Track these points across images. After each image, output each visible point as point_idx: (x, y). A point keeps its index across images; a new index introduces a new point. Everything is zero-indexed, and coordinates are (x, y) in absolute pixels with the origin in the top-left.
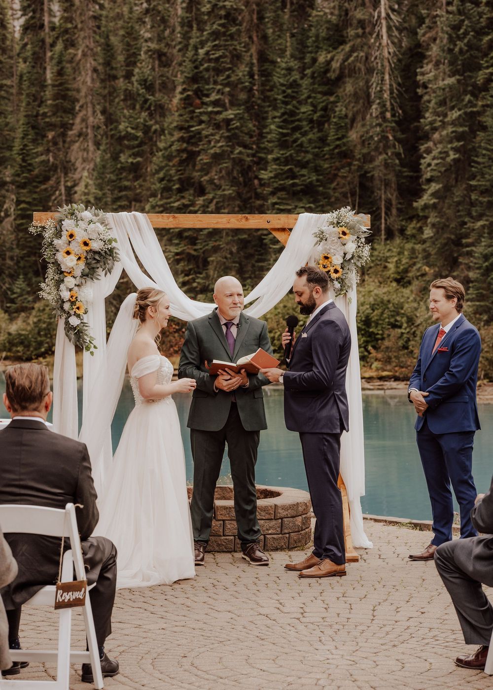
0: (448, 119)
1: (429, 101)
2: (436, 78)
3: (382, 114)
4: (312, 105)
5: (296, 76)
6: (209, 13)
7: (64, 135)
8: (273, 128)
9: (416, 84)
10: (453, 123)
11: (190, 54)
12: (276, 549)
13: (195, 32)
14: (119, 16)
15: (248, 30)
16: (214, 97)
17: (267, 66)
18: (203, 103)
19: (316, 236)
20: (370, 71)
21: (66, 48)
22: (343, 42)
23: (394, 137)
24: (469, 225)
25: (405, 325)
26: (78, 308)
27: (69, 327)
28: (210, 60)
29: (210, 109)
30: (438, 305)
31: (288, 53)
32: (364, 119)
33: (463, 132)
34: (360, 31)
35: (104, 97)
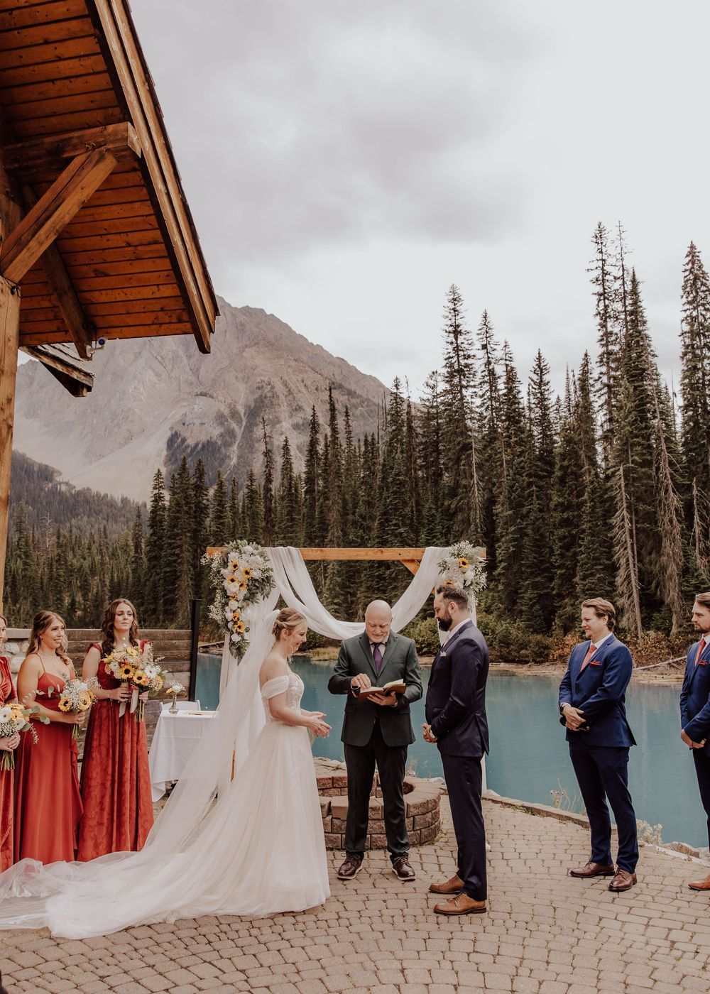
0: (509, 531)
1: (499, 523)
2: (502, 511)
5: (433, 511)
6: (392, 482)
8: (423, 536)
9: (493, 515)
10: (512, 533)
11: (383, 502)
13: (384, 492)
14: (350, 486)
15: (410, 491)
16: (394, 522)
17: (420, 507)
18: (389, 525)
19: (440, 566)
20: (470, 509)
21: (325, 501)
22: (456, 496)
24: (521, 583)
25: (490, 634)
26: (239, 627)
27: (232, 644)
28: (392, 505)
29: (392, 527)
30: (590, 623)
31: (429, 501)
32: (467, 532)
33: (517, 538)
34: (464, 490)
35: (342, 523)
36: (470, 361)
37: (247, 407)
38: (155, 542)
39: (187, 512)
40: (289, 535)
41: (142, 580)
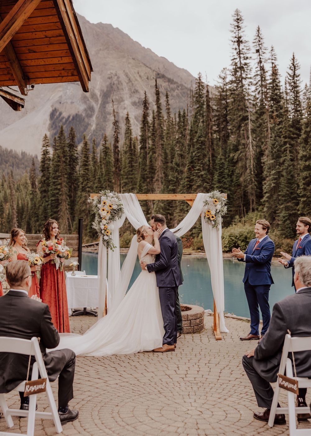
0: (271, 173)
1: (265, 168)
2: (267, 161)
3: (251, 172)
4: (229, 170)
5: (223, 161)
6: (196, 142)
7: (152, 180)
8: (216, 177)
9: (261, 163)
10: (273, 175)
11: (190, 155)
12: (188, 333)
13: (192, 148)
14: (169, 144)
15: (208, 147)
16: (198, 168)
17: (214, 158)
18: (194, 170)
19: (204, 203)
20: (247, 159)
21: (153, 154)
22: (238, 150)
23: (255, 180)
24: (278, 207)
26: (107, 232)
27: (104, 240)
28: (197, 156)
29: (196, 171)
31: (221, 154)
32: (245, 174)
33: (276, 178)
34: (243, 147)
35: (164, 168)
36: (247, 61)
37: (102, 91)
38: (44, 181)
39: (65, 162)
40: (130, 176)
41: (37, 206)
